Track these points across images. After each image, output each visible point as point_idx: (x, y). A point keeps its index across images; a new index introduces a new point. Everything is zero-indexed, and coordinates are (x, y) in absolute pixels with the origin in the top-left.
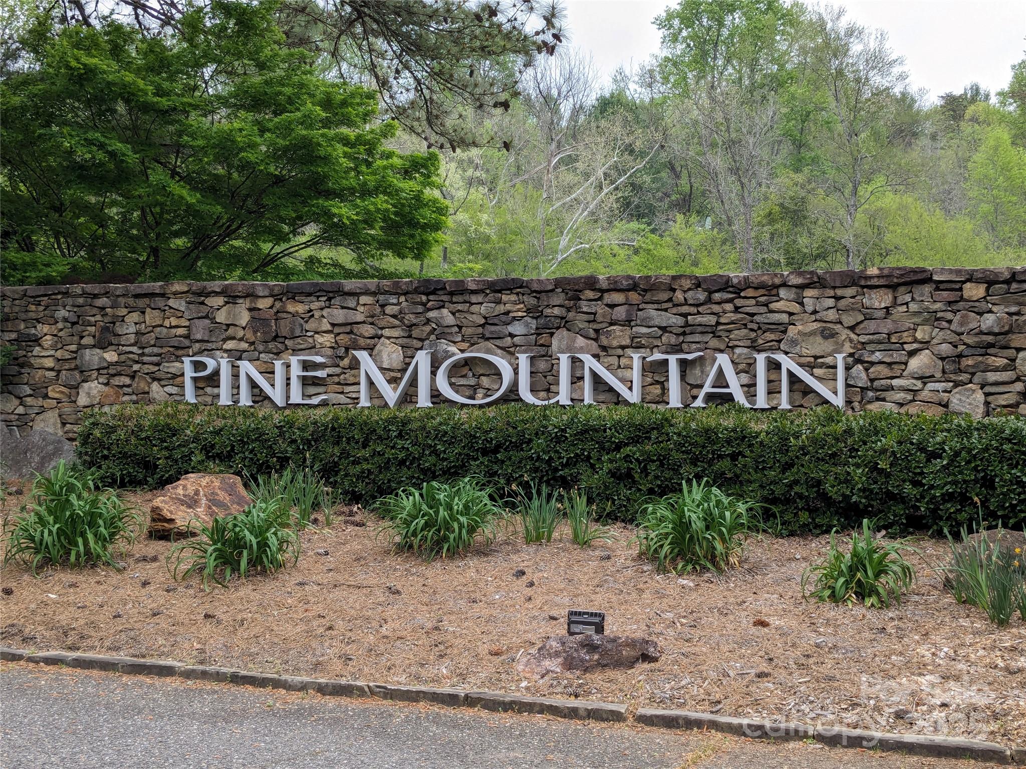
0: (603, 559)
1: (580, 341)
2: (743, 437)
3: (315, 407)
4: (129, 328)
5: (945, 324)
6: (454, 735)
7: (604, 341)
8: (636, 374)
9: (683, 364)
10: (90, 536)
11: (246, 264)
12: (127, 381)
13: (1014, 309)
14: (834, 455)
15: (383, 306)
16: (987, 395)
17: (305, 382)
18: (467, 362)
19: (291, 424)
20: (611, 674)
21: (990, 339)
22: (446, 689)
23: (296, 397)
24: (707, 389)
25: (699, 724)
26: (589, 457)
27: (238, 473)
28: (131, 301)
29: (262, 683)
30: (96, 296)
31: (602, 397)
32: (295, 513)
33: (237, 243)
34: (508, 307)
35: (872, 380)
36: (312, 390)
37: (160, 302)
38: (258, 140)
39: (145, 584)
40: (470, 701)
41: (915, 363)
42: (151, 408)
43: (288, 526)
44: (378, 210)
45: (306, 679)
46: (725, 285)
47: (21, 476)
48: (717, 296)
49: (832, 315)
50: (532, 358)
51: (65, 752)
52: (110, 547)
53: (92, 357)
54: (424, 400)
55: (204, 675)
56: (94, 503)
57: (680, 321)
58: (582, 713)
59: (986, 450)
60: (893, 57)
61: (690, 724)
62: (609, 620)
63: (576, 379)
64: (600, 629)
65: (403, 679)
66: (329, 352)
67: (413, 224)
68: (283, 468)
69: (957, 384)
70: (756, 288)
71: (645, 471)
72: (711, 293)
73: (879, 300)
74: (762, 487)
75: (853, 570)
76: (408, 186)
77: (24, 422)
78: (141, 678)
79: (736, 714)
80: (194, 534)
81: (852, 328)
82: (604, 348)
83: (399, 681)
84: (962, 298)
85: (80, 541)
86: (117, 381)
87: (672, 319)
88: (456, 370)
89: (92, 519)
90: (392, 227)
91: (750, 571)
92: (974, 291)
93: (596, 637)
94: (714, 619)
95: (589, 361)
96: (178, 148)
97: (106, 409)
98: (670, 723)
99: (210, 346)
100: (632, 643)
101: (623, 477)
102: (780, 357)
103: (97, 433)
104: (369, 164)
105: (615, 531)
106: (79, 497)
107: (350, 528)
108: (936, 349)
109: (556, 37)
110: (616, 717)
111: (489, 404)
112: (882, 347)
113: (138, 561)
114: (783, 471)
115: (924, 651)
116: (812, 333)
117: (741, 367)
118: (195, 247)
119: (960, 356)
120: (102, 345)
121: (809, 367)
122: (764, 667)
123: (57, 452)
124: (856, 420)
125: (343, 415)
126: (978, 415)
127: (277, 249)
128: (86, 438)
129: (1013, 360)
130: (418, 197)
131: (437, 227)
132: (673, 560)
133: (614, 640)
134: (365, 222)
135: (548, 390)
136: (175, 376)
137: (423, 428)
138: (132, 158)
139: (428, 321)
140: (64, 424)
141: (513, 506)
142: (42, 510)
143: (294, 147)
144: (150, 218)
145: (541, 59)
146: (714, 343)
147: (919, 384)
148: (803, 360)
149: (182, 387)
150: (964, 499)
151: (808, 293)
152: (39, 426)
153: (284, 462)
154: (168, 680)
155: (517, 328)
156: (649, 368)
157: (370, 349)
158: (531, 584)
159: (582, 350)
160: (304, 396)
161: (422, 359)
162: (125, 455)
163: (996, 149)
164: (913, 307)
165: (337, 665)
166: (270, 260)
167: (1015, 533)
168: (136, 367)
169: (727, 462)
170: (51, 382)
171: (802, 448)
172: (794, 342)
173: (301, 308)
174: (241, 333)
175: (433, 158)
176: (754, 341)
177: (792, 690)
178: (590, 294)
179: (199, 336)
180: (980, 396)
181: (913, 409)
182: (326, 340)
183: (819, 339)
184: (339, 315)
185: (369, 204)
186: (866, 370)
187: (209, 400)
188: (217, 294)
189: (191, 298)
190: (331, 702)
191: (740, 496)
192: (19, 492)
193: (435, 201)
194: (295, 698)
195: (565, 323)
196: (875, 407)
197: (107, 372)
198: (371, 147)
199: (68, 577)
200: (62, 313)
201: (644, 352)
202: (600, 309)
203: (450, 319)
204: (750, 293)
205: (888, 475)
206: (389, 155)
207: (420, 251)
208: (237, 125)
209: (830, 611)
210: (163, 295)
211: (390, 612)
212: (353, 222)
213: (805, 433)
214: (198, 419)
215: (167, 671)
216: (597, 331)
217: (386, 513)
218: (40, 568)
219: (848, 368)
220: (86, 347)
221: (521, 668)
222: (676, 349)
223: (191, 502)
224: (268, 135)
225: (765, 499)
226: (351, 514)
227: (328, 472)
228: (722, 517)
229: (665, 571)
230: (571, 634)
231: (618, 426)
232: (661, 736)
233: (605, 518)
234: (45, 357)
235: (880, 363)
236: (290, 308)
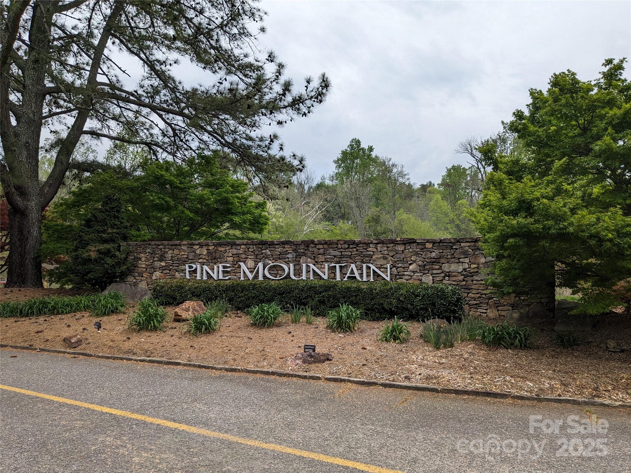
0: (315, 328)
1: (309, 260)
2: (359, 290)
3: (227, 280)
4: (169, 255)
5: (420, 255)
6: (268, 384)
7: (317, 260)
8: (326, 270)
9: (341, 267)
10: (155, 321)
11: (207, 235)
12: (168, 272)
13: (441, 251)
14: (387, 296)
15: (248, 249)
16: (433, 277)
17: (224, 272)
18: (274, 266)
19: (219, 285)
20: (317, 364)
21: (434, 260)
22: (266, 370)
23: (221, 277)
24: (348, 275)
25: (344, 380)
26: (311, 296)
27: (202, 301)
28: (170, 247)
29: (208, 368)
30: (159, 245)
31: (316, 277)
32: (219, 314)
33: (204, 228)
34: (287, 249)
35: (398, 272)
36: (226, 275)
37: (179, 247)
38: (211, 197)
39: (172, 336)
40: (273, 373)
41: (411, 267)
42: (175, 280)
43: (217, 318)
44: (247, 219)
45: (222, 366)
46: (354, 243)
47: (134, 301)
48: (351, 246)
49: (386, 252)
50: (294, 265)
51: (145, 390)
52: (161, 324)
53: (157, 264)
54: (261, 278)
55: (190, 365)
56: (157, 310)
57: (340, 254)
58: (308, 377)
59: (433, 294)
60: (405, 173)
61: (342, 381)
62: (317, 347)
63: (308, 272)
64: (314, 350)
65: (252, 366)
66: (232, 263)
67: (258, 223)
68: (216, 299)
69: (424, 274)
70: (363, 244)
71: (329, 300)
72: (349, 245)
73: (400, 248)
74: (365, 305)
75: (392, 331)
76: (257, 212)
77: (135, 284)
78: (170, 366)
79: (356, 377)
80: (188, 320)
81: (392, 256)
82: (316, 262)
83: (251, 367)
84: (425, 248)
85: (152, 322)
86: (165, 272)
87: (337, 253)
88: (271, 269)
89: (156, 315)
90: (252, 224)
91: (361, 332)
92: (429, 245)
93: (313, 353)
94: (350, 347)
95: (312, 266)
96: (186, 199)
97: (161, 280)
98: (335, 380)
99: (194, 261)
100: (324, 355)
101: (322, 302)
102: (370, 265)
103: (158, 288)
104: (245, 205)
105: (319, 319)
106: (152, 308)
107: (237, 318)
108: (418, 263)
109: (303, 167)
110: (319, 378)
111: (281, 279)
112: (401, 262)
113: (170, 329)
114: (371, 300)
115: (414, 357)
116: (380, 258)
117: (358, 268)
118: (191, 230)
119: (425, 265)
120: (160, 260)
121: (379, 268)
122: (365, 362)
123: (146, 294)
124: (393, 285)
125: (235, 283)
126: (430, 283)
127: (216, 230)
128: (155, 290)
129: (441, 267)
130: (260, 215)
131: (266, 224)
132: (337, 328)
133: (318, 354)
134: (244, 223)
135: (299, 275)
136: (183, 270)
137: (260, 287)
138: (172, 203)
139: (262, 253)
140: (148, 285)
141: (288, 311)
142: (140, 312)
143: (222, 200)
144: (176, 221)
145: (298, 173)
146: (350, 261)
147: (413, 274)
148: (377, 266)
149: (185, 274)
150: (426, 310)
151: (379, 245)
152: (140, 286)
153: (216, 297)
154: (178, 367)
155: (290, 256)
156: (330, 268)
157: (244, 262)
158: (293, 336)
159: (310, 263)
160: (223, 276)
161: (260, 265)
162: (167, 295)
163: (437, 201)
164: (411, 250)
165: (232, 362)
166: (214, 234)
167: (442, 320)
168: (171, 267)
169: (354, 298)
170: (144, 272)
171: (377, 293)
172: (374, 261)
173: (223, 249)
174: (204, 257)
175: (265, 203)
176: (362, 260)
177: (373, 370)
178: (312, 245)
179: (191, 258)
180: (431, 278)
181: (411, 282)
182: (230, 259)
183: (382, 260)
184: (235, 251)
185: (244, 217)
186: (397, 269)
187: (194, 277)
188: (197, 245)
189: (188, 246)
190: (229, 374)
191: (358, 308)
192: (133, 307)
193: (265, 216)
194: (218, 373)
195: (304, 254)
196: (399, 281)
197: (162, 269)
198: (246, 199)
199: (148, 334)
200: (148, 250)
201: (329, 263)
202: (315, 250)
203: (269, 253)
204: (361, 245)
205: (403, 302)
206: (251, 202)
207: (260, 231)
208: (205, 192)
209: (385, 345)
210: (180, 245)
211: (249, 345)
212: (240, 223)
213: (378, 289)
214: (190, 284)
215: (178, 364)
216: (314, 257)
217: (248, 313)
218: (139, 331)
219: (391, 269)
220: (155, 261)
221: (289, 363)
222: (338, 262)
223: (187, 310)
224: (214, 196)
225: (366, 309)
226: (237, 314)
227: (230, 301)
228: (353, 315)
229: (335, 332)
230: (305, 352)
231: (321, 286)
232: (332, 384)
233: (317, 315)
234: (142, 264)
235: (401, 267)
236: (220, 249)
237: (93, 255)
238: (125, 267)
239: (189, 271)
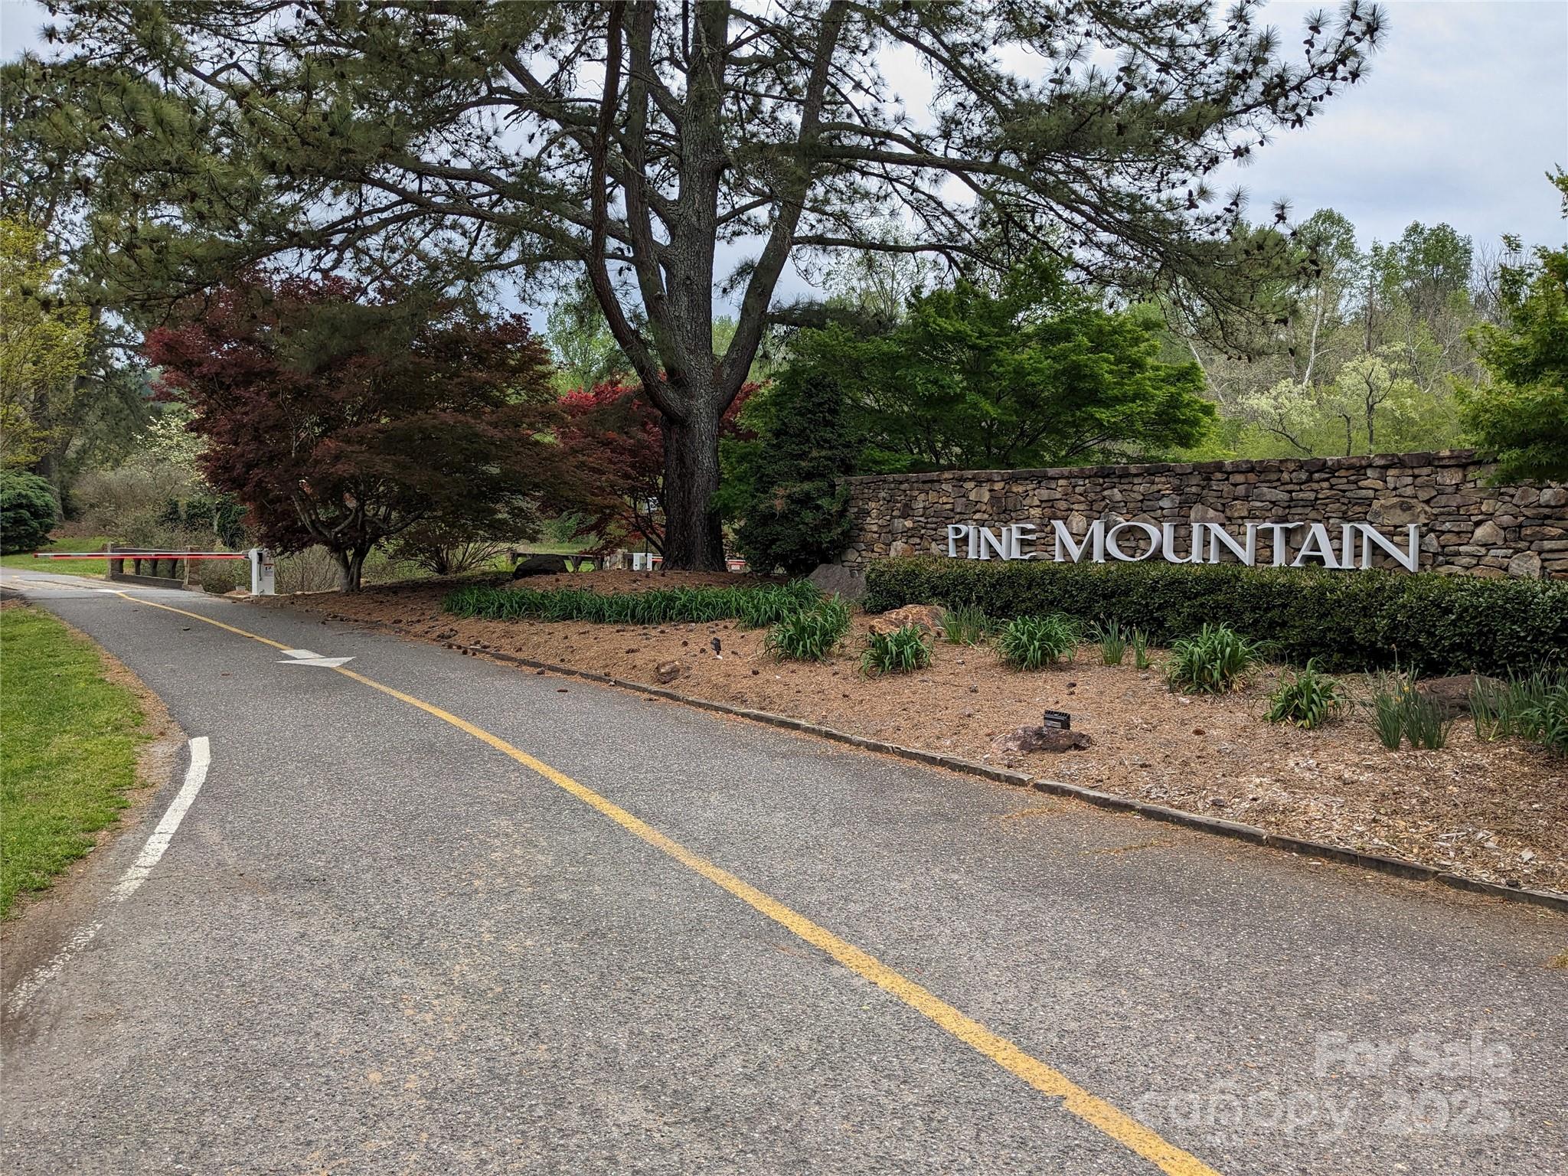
1: (1211, 513)
3: (1029, 561)
4: (919, 505)
5: (1507, 498)
7: (1229, 514)
8: (1250, 540)
9: (1287, 531)
10: (808, 641)
12: (918, 541)
15: (1073, 487)
16: (1543, 560)
17: (1023, 543)
18: (1129, 529)
19: (1012, 574)
21: (1547, 511)
23: (1016, 554)
24: (1304, 552)
28: (921, 486)
30: (901, 483)
31: (1225, 558)
34: (1160, 486)
35: (1443, 547)
36: (1027, 549)
37: (937, 486)
41: (1479, 532)
46: (1323, 466)
48: (1316, 476)
49: (1409, 491)
50: (1175, 526)
53: (901, 524)
54: (1099, 559)
57: (1286, 496)
63: (1206, 543)
66: (1038, 521)
69: (1517, 551)
70: (1347, 469)
72: (1311, 473)
73: (1450, 478)
74: (1304, 631)
81: (1427, 502)
82: (1229, 519)
86: (912, 541)
87: (1280, 495)
88: (1120, 535)
89: (812, 629)
95: (1215, 528)
99: (964, 517)
102: (1363, 527)
103: (873, 575)
108: (1498, 521)
111: (1143, 561)
112: (1451, 518)
116: (1392, 506)
117: (1334, 534)
119: (1520, 526)
120: (905, 516)
121: (1389, 535)
125: (1046, 568)
129: (1566, 530)
135: (1185, 551)
136: (944, 538)
137: (1101, 579)
139: (1104, 498)
141: (1092, 637)
146: (1313, 515)
147: (1483, 551)
148: (1385, 529)
149: (948, 546)
151: (1391, 472)
155: (1165, 503)
156: (1260, 535)
157: (1065, 519)
159: (1211, 520)
160: (1022, 553)
161: (1097, 527)
162: (888, 592)
164: (1480, 483)
168: (923, 531)
170: (876, 541)
172: (1377, 514)
173: (1021, 489)
174: (984, 508)
176: (1345, 513)
178: (1219, 475)
179: (958, 510)
180: (1537, 562)
181: (1476, 572)
182: (1036, 512)
183: (1399, 511)
184: (1045, 494)
186: (1438, 537)
187: (963, 555)
188: (970, 479)
189: (955, 483)
195: (1200, 499)
196: (1444, 570)
197: (907, 534)
200: (882, 494)
201: (1256, 522)
202: (1226, 487)
203: (1118, 496)
204: (1342, 473)
205: (1407, 626)
210: (939, 481)
214: (932, 568)
216: (1223, 505)
219: (1422, 536)
220: (895, 517)
222: (1281, 519)
223: (900, 624)
234: (872, 524)
235: (1450, 531)
236: (1015, 489)
237: (779, 505)
238: (839, 530)
239: (956, 540)
